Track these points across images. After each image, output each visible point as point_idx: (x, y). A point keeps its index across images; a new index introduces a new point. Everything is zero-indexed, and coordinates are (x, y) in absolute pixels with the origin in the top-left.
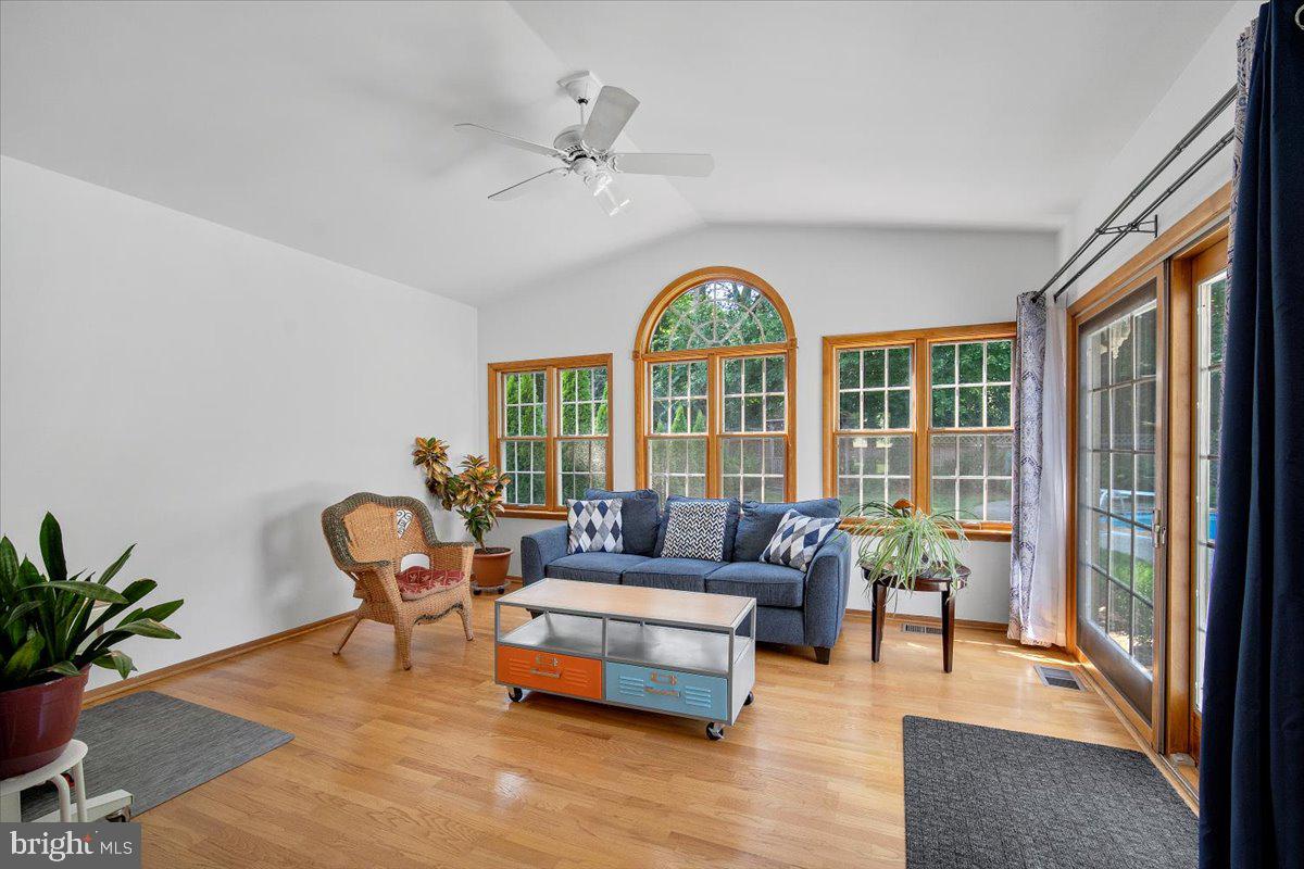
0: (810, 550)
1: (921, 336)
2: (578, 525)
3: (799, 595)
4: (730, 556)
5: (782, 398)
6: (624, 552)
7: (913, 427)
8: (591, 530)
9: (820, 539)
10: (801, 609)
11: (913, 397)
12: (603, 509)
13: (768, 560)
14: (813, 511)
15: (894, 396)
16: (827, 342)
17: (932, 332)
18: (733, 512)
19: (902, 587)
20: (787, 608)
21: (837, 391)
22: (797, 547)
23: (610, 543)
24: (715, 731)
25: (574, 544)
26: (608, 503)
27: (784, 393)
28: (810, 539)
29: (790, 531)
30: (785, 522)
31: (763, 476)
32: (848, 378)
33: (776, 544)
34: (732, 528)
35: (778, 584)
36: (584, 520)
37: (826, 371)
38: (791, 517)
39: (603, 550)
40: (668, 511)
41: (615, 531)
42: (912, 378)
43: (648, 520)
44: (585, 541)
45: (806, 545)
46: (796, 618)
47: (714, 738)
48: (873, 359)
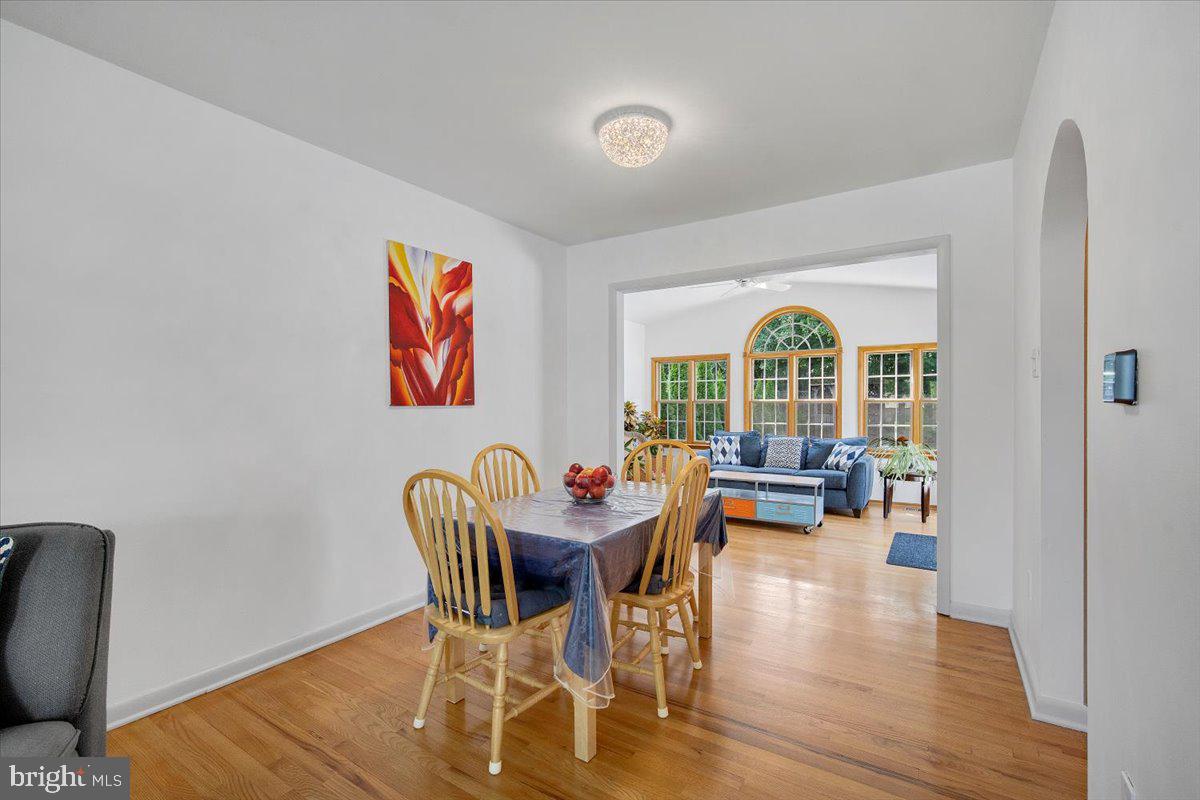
0: (851, 462)
1: (917, 347)
2: (716, 449)
3: (845, 483)
4: (805, 465)
5: (833, 381)
6: (742, 465)
7: (911, 397)
8: (724, 452)
9: (856, 457)
10: (845, 490)
11: (912, 381)
12: (730, 442)
13: (827, 468)
14: (852, 443)
15: (900, 380)
16: (861, 350)
17: (922, 345)
18: (805, 444)
19: (899, 479)
20: (838, 489)
21: (866, 377)
22: (843, 460)
23: (735, 460)
24: (808, 530)
25: (715, 460)
26: (733, 438)
27: (835, 378)
28: (850, 456)
29: (839, 453)
30: (836, 449)
31: (822, 425)
32: (873, 369)
33: (831, 460)
34: (805, 453)
35: (834, 477)
36: (720, 446)
37: (860, 366)
38: (840, 446)
39: (730, 463)
40: (766, 443)
41: (736, 453)
42: (912, 370)
43: (756, 448)
44: (721, 458)
45: (848, 459)
46: (842, 495)
47: (807, 533)
48: (889, 358)
